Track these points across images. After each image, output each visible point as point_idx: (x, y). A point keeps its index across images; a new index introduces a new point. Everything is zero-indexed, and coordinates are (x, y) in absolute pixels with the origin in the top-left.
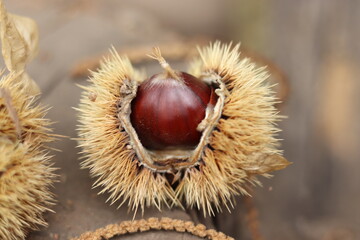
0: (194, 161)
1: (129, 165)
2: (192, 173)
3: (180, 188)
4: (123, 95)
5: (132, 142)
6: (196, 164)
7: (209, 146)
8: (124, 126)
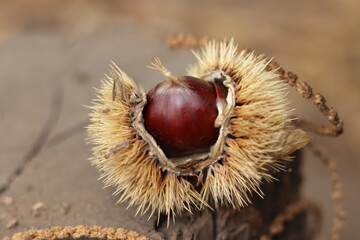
0: (217, 155)
1: (154, 171)
2: (216, 169)
3: (205, 188)
4: (134, 104)
5: (152, 149)
6: (219, 158)
7: (229, 136)
8: (141, 135)
